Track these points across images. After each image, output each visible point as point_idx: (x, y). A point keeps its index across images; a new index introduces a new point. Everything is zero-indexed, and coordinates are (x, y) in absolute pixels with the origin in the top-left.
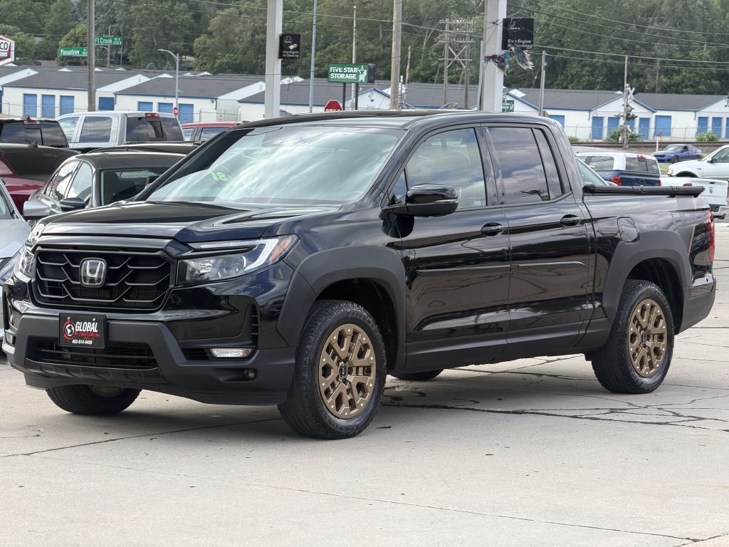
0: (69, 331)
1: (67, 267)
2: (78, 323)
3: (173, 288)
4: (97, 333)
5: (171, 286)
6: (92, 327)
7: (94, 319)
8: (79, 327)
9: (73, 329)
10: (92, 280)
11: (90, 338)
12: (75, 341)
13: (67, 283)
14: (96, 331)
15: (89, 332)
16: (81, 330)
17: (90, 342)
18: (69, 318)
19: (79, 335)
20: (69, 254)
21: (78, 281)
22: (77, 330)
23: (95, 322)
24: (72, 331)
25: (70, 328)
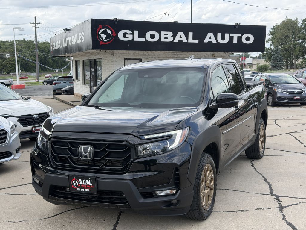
0: (75, 184)
1: (70, 149)
2: (80, 180)
3: (133, 161)
4: (92, 186)
5: (132, 160)
6: (89, 183)
7: (90, 179)
8: (80, 182)
9: (77, 183)
10: (86, 157)
11: (87, 188)
12: (78, 189)
13: (70, 157)
14: (91, 185)
15: (87, 185)
16: (82, 184)
17: (88, 190)
18: (74, 177)
19: (81, 186)
20: (70, 143)
21: (77, 157)
22: (79, 184)
23: (90, 180)
24: (76, 184)
25: (75, 182)
